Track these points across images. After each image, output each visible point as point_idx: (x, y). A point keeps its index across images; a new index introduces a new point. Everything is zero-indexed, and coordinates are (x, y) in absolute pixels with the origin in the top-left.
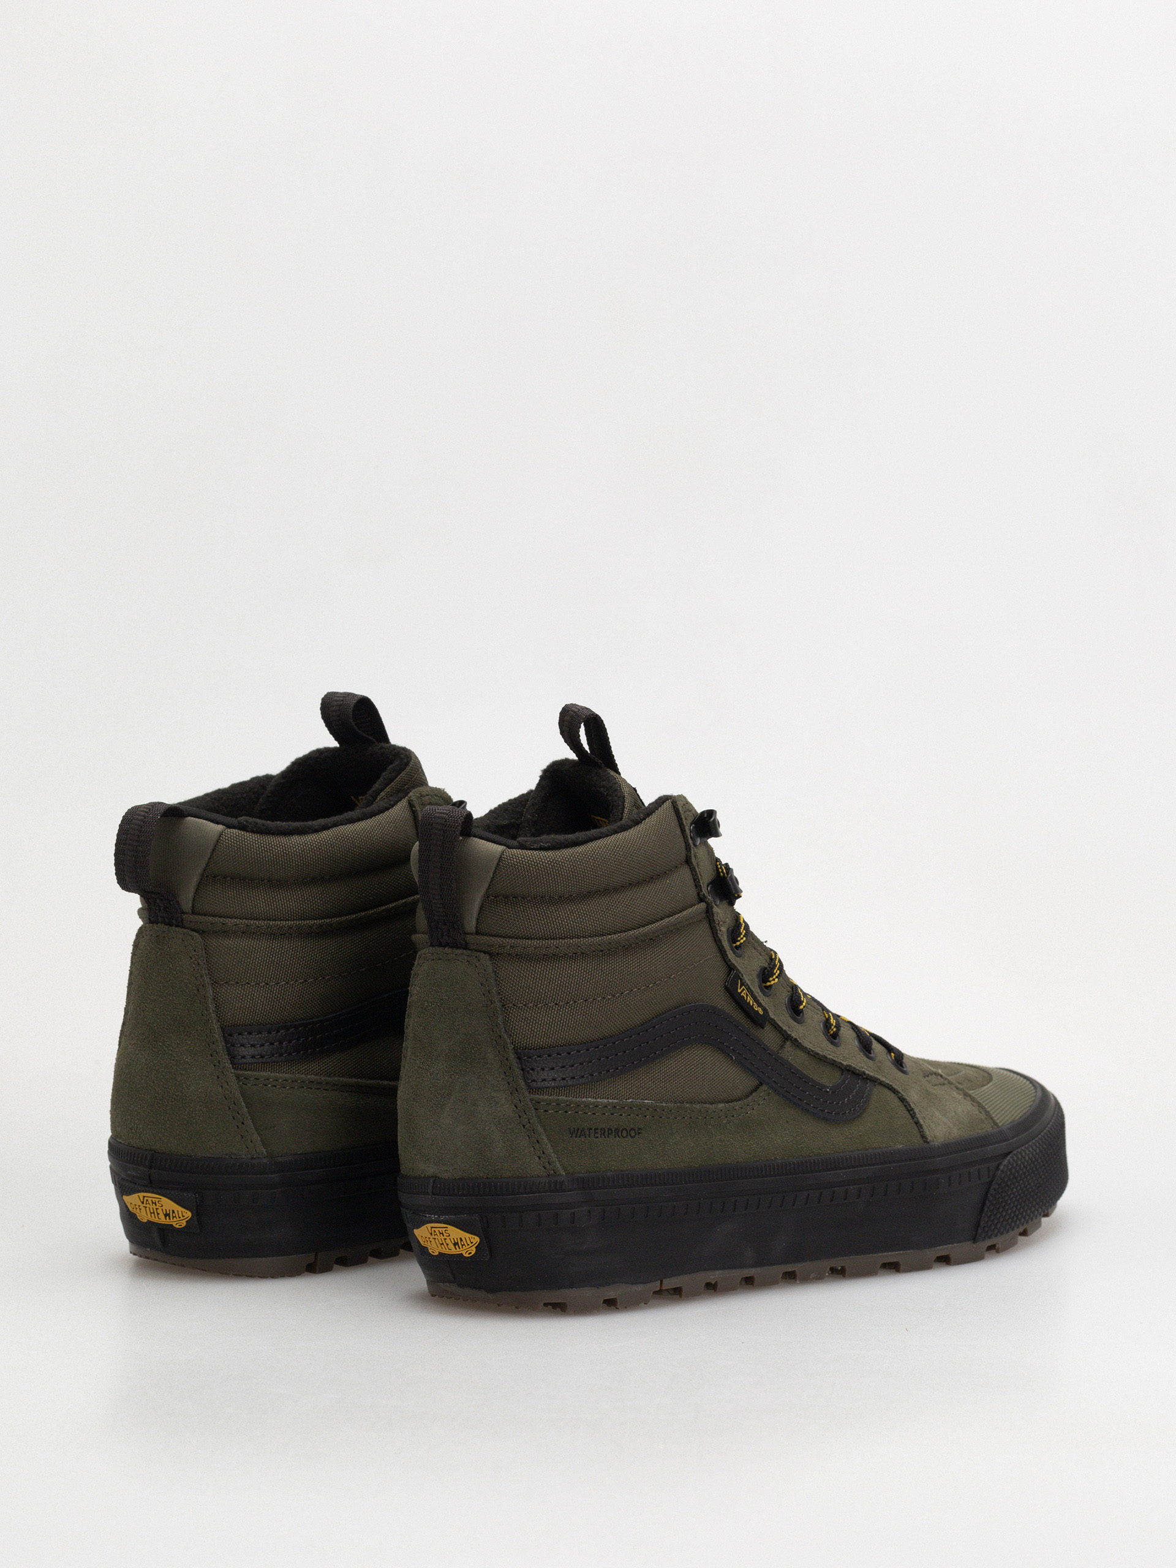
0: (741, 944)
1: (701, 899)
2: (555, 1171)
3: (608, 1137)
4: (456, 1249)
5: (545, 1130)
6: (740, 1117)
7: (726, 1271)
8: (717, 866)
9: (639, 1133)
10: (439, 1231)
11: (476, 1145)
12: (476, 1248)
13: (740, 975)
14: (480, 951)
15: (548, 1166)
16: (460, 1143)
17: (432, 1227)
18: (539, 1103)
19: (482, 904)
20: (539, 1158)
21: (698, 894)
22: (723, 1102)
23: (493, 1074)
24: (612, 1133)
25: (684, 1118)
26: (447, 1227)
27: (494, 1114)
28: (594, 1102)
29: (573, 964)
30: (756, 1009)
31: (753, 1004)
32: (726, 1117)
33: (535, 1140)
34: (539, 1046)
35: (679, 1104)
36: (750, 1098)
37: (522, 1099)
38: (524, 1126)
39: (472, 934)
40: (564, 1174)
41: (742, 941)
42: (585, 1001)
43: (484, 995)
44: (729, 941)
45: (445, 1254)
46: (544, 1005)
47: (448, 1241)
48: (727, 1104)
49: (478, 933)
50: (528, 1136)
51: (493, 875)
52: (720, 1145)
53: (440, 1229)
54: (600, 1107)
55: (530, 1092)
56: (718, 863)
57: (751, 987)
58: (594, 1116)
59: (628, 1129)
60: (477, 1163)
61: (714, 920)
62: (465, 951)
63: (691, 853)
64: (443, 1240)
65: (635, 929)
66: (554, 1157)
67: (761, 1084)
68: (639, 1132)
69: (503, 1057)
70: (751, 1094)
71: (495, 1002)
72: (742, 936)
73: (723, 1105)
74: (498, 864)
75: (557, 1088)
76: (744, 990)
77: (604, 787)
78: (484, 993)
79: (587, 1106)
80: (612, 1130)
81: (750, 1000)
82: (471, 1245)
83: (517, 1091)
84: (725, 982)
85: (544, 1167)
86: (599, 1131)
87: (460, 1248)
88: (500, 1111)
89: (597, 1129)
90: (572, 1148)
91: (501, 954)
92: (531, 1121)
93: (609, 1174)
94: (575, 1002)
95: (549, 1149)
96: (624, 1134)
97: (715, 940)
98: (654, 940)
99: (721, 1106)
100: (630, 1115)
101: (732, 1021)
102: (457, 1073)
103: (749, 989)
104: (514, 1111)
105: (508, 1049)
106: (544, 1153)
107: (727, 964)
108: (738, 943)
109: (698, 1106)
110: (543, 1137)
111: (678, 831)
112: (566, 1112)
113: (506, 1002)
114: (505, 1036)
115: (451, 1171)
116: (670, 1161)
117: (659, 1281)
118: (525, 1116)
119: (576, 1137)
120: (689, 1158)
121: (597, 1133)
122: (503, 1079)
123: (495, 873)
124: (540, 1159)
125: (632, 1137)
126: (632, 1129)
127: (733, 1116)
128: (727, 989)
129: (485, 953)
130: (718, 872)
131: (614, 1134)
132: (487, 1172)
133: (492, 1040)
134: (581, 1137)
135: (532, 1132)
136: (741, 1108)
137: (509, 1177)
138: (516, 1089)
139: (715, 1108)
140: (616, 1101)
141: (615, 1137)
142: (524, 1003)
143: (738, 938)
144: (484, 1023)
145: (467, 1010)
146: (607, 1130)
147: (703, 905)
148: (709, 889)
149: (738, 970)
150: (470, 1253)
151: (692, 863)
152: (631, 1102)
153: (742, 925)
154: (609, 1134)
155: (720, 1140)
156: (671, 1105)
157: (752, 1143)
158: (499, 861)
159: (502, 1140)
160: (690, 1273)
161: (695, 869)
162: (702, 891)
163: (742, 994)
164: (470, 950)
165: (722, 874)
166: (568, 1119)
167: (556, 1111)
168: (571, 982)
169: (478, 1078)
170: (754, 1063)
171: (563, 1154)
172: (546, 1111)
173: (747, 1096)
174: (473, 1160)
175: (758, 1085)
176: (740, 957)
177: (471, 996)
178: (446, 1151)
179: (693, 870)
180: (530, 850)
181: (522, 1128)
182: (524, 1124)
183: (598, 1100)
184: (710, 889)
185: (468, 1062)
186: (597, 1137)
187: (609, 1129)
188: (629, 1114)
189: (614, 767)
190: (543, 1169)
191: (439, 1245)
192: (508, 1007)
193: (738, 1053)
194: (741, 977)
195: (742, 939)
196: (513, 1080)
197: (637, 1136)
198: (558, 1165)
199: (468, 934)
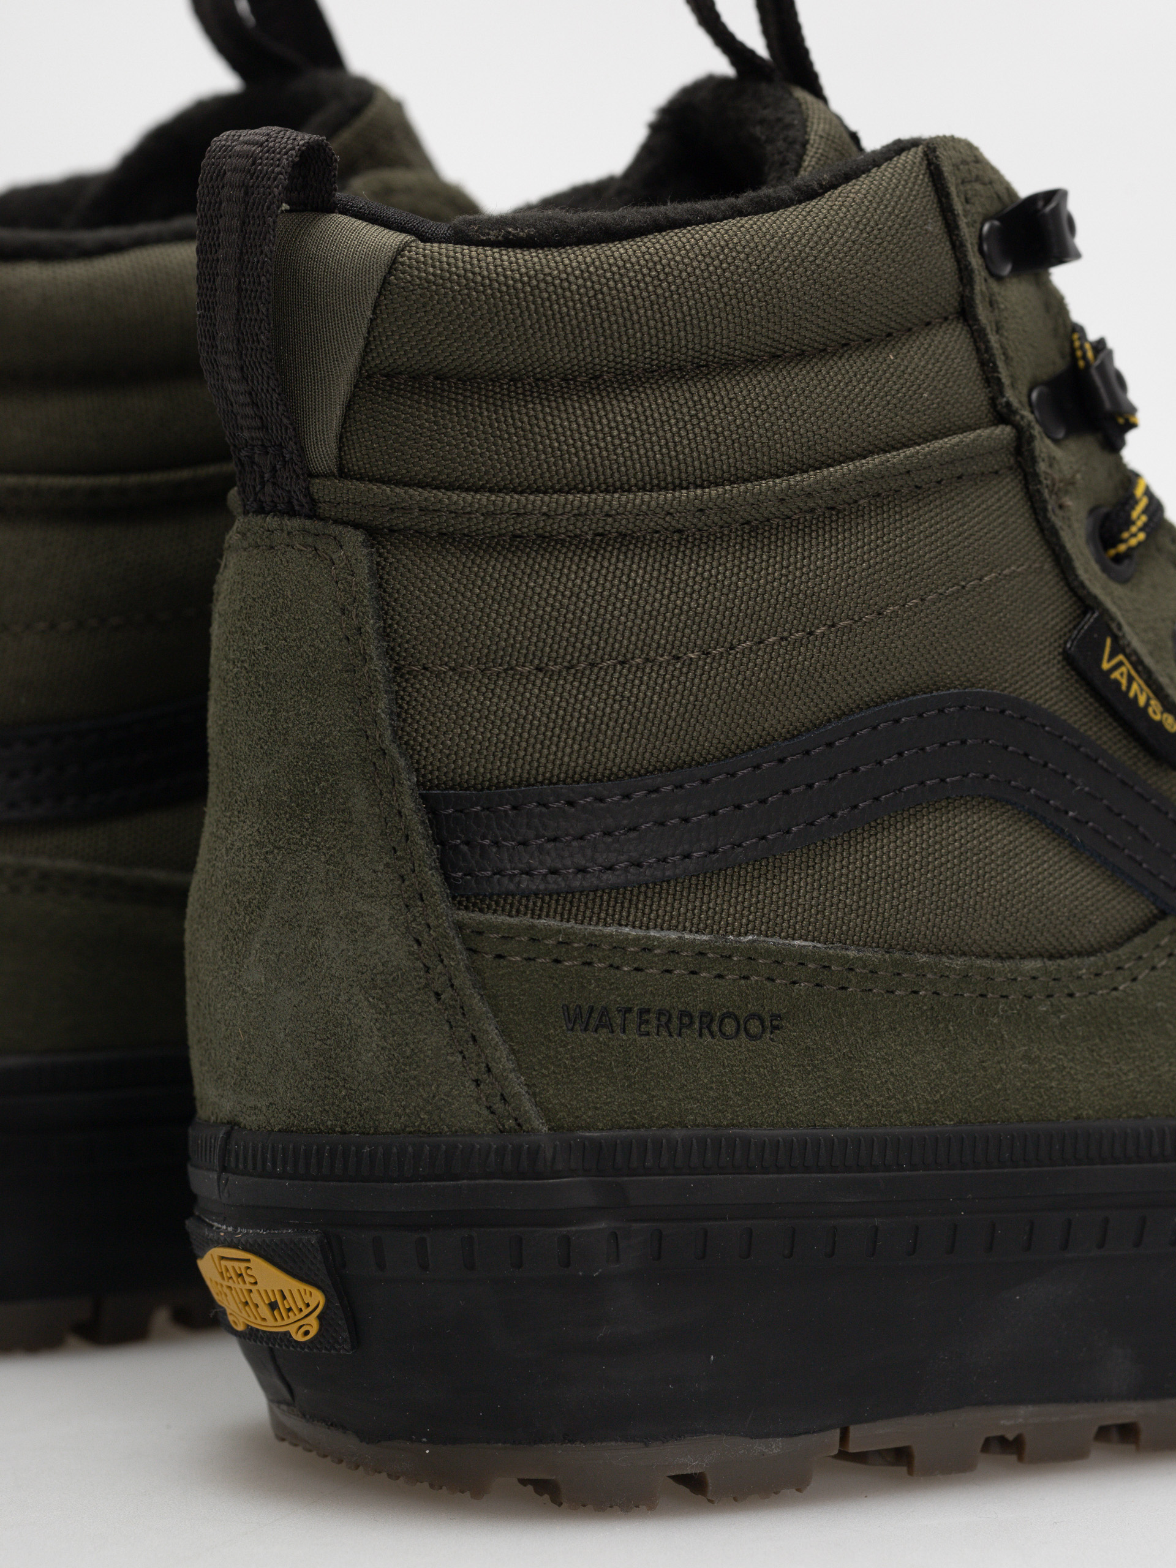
0: (1131, 549)
1: (1002, 415)
2: (520, 1121)
3: (680, 1035)
4: (276, 1320)
5: (496, 1010)
6: (1091, 998)
7: (1052, 1408)
8: (1072, 342)
9: (777, 1028)
10: (233, 1268)
11: (319, 1043)
12: (319, 1317)
13: (1114, 626)
14: (345, 523)
15: (499, 1106)
16: (282, 1035)
17: (223, 1258)
18: (480, 933)
19: (354, 395)
20: (477, 1083)
21: (993, 402)
22: (1041, 956)
23: (363, 851)
24: (692, 1023)
25: (916, 992)
26: (248, 1261)
27: (362, 960)
28: (637, 939)
29: (591, 560)
30: (1157, 718)
31: (1148, 704)
32: (1050, 996)
33: (467, 1036)
34: (490, 780)
35: (897, 955)
36: (1124, 951)
37: (432, 922)
38: (438, 995)
39: (325, 476)
40: (545, 1129)
41: (1133, 542)
42: (622, 663)
43: (348, 639)
44: (1090, 539)
45: (258, 1330)
46: (506, 671)
47: (255, 1296)
48: (1049, 963)
49: (343, 473)
50: (448, 1021)
51: (374, 313)
52: (1025, 1071)
53: (237, 1264)
54: (657, 951)
55: (460, 903)
56: (1076, 336)
57: (1149, 661)
58: (639, 976)
59: (742, 1015)
60: (320, 1092)
61: (1036, 475)
62: (308, 522)
63: (972, 289)
64: (246, 1293)
65: (778, 477)
66: (517, 1085)
67: (1163, 914)
68: (774, 1023)
69: (390, 805)
70: (1130, 938)
71: (372, 659)
72: (1134, 529)
73: (1039, 963)
74: (385, 281)
75: (536, 895)
76: (1120, 664)
77: (762, 122)
78: (349, 634)
79: (619, 946)
80: (691, 1016)
81: (1140, 693)
82: (306, 1311)
83: (422, 900)
84: (1066, 642)
85: (489, 1108)
86: (652, 1016)
87: (283, 1318)
88: (376, 953)
89: (648, 1011)
90: (572, 1058)
91: (399, 531)
92: (456, 982)
93: (678, 1133)
94: (592, 665)
95: (503, 1061)
96: (730, 1027)
97: (1042, 530)
98: (839, 512)
99: (1031, 965)
100: (746, 978)
101: (1076, 742)
102: (279, 848)
103: (1138, 664)
104: (412, 953)
105: (401, 784)
106: (489, 1070)
107: (1075, 594)
108: (1122, 548)
109: (959, 963)
110: (490, 1029)
111: (935, 226)
112: (557, 961)
113: (405, 659)
114: (394, 750)
115: (264, 1109)
116: (867, 1106)
117: (837, 1433)
118: (440, 967)
119: (586, 1030)
120: (927, 1102)
121: (647, 1022)
122: (387, 865)
123: (376, 305)
124: (478, 1085)
125: (752, 1037)
126: (753, 1016)
127: (1071, 995)
128: (1068, 659)
129: (356, 526)
130: (1074, 359)
131: (697, 1026)
132: (343, 1115)
133: (365, 760)
134: (600, 1030)
135: (459, 1011)
136: (1097, 975)
137: (397, 1133)
138: (421, 895)
139: (1011, 971)
140: (705, 938)
141: (701, 1035)
142: (453, 664)
143: (1121, 531)
144: (346, 715)
145: (306, 679)
146: (675, 1014)
147: (1004, 432)
148: (1034, 395)
149: (1105, 612)
150: (307, 1333)
151: (976, 319)
152: (753, 941)
153: (1137, 502)
154: (682, 1026)
155: (1026, 1057)
156: (873, 955)
157: (1125, 1068)
158: (390, 273)
159: (379, 1030)
160: (935, 1410)
161: (985, 335)
162: (1002, 395)
163: (1116, 675)
164: (322, 520)
165: (1081, 364)
166: (562, 982)
167: (528, 959)
168: (582, 611)
169: (326, 862)
170: (1139, 858)
171: (544, 1076)
172: (499, 956)
173: (1116, 945)
174: (310, 1083)
175: (1155, 916)
176: (1123, 581)
177: (317, 642)
178: (253, 1057)
179: (978, 336)
180: (477, 245)
181: (433, 999)
182: (439, 990)
183: (652, 933)
184: (1040, 396)
185: (307, 820)
186: (648, 1034)
187: (683, 1014)
188: (745, 973)
189: (811, 82)
190: (486, 1112)
191: (241, 1306)
192: (408, 673)
193: (1093, 829)
194: (1115, 630)
195: (1134, 535)
196: (414, 871)
197: (768, 1035)
198: (528, 1105)
199: (317, 476)
